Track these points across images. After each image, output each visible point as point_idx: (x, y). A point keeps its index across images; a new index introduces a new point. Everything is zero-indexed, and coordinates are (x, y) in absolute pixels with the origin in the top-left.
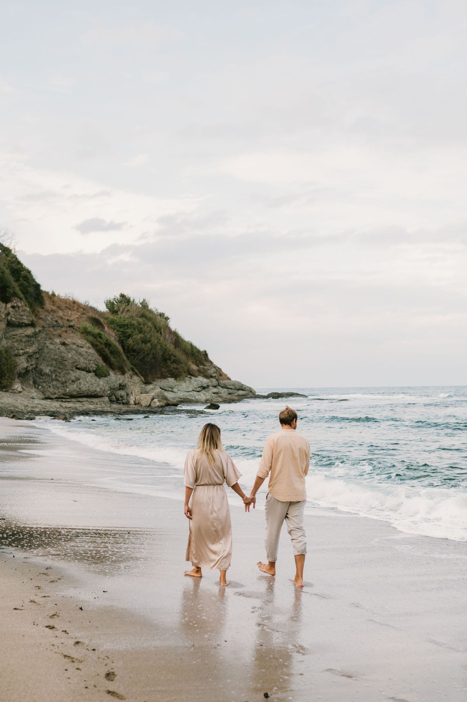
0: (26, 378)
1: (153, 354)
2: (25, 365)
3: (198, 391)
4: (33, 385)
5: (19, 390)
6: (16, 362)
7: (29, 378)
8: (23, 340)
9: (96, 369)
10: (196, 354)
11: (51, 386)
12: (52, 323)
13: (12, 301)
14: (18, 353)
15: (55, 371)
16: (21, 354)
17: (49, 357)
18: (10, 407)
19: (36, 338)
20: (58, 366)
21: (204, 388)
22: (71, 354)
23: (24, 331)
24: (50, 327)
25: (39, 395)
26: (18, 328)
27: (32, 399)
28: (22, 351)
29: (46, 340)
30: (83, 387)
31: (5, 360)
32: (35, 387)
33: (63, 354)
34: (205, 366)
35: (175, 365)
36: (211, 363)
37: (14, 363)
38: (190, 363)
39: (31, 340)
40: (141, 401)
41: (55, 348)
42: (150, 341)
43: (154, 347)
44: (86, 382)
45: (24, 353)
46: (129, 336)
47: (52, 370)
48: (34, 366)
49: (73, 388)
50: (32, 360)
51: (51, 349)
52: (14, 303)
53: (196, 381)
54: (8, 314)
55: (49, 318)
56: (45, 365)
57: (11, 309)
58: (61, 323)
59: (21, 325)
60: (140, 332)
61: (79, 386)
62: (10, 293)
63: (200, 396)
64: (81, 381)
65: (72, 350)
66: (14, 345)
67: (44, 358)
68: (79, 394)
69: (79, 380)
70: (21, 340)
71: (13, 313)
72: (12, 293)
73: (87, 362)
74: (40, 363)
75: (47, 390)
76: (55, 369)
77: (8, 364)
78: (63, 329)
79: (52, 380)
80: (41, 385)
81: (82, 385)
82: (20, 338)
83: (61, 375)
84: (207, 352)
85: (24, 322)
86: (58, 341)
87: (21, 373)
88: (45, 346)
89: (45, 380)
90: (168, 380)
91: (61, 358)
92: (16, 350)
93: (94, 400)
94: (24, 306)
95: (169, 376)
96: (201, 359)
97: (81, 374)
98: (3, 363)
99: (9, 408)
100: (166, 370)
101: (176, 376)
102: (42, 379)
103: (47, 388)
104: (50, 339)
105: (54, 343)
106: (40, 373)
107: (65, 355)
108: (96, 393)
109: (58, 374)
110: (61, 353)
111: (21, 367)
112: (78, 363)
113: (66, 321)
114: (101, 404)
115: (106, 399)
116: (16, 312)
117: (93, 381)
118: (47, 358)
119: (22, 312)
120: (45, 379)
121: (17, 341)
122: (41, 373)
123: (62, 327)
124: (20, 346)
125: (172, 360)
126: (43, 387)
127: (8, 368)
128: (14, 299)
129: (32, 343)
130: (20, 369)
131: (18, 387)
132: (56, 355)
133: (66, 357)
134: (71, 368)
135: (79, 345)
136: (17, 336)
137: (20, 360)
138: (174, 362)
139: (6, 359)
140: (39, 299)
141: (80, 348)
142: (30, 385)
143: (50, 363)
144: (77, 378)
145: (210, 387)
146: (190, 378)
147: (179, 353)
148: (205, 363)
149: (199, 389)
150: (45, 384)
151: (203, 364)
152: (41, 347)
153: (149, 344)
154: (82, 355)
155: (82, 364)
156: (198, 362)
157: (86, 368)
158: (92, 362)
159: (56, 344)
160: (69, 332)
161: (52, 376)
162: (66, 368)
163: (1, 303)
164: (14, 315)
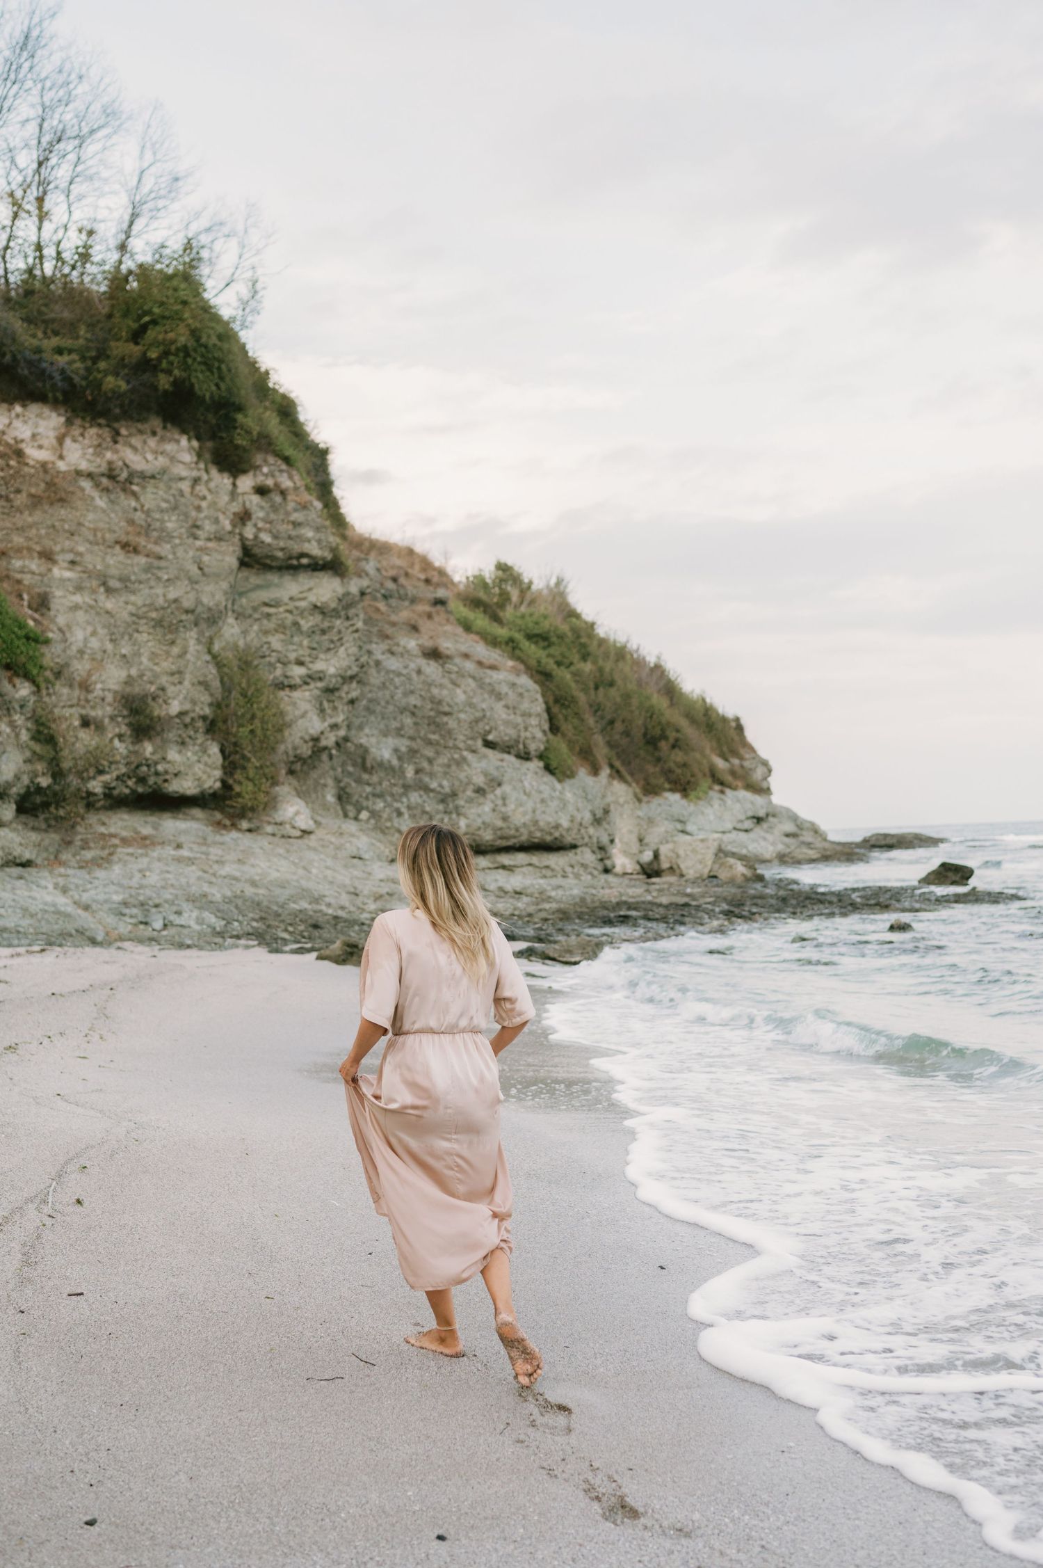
0: (310, 782)
1: (624, 720)
2: (315, 725)
3: (746, 831)
4: (339, 808)
5: (304, 827)
6: (282, 714)
7: (322, 781)
8: (306, 624)
9: (546, 749)
10: (719, 726)
11: (403, 810)
12: (382, 584)
13: (258, 468)
14: (287, 677)
15: (413, 752)
16: (298, 681)
17: (388, 703)
18: (291, 898)
19: (348, 618)
20: (422, 733)
21: (759, 820)
22: (465, 692)
23: (306, 587)
24: (376, 598)
25: (378, 844)
26: (281, 576)
27: (355, 861)
28: (298, 671)
29: (371, 642)
30: (514, 811)
31: (242, 701)
32: (346, 815)
33: (435, 691)
34: (741, 758)
35: (678, 756)
36: (753, 750)
37: (274, 715)
38: (708, 749)
39: (331, 628)
40: (679, 862)
41: (406, 666)
42: (612, 684)
44: (525, 793)
45: (310, 676)
47: (403, 749)
48: (342, 733)
49: (479, 816)
50: (335, 708)
51: (393, 672)
52: (266, 475)
53: (738, 801)
55: (370, 567)
56: (376, 732)
57: (256, 499)
58: (410, 588)
59: (295, 562)
60: (585, 657)
61: (503, 809)
62: (248, 432)
63: (755, 845)
64: (506, 788)
65: (463, 676)
66: (268, 643)
67: (371, 706)
68: (502, 838)
69: (499, 785)
70: (296, 624)
71: (261, 514)
72: (255, 433)
73: (519, 720)
74: (357, 722)
75: (388, 824)
76: (414, 745)
77: (253, 718)
78: (422, 608)
79: (407, 788)
80: (367, 809)
81: (512, 806)
82: (288, 615)
83: (436, 768)
84: (743, 722)
85: (306, 551)
86: (412, 644)
87: (298, 758)
88: (373, 661)
89: (378, 790)
90: (666, 799)
91: (429, 706)
92: (278, 665)
93: (554, 860)
94: (303, 489)
95: (667, 786)
96: (732, 739)
97: (504, 764)
98: (235, 714)
99: (296, 907)
100: (657, 769)
101: (684, 787)
102: (369, 784)
103: (390, 819)
104: (385, 637)
105: (400, 649)
106: (359, 760)
107: (445, 692)
108: (557, 834)
109: (425, 765)
110: (430, 685)
111: (299, 735)
112: (492, 724)
113: (422, 585)
114: (577, 876)
115: (588, 856)
116: (275, 509)
117: (544, 790)
118: (383, 703)
119: (296, 510)
120: (380, 784)
121: (281, 628)
122: (363, 762)
123: (413, 601)
124: (291, 647)
125: (671, 740)
126: (374, 814)
127: (252, 731)
128: (265, 461)
129: (335, 638)
130: (298, 741)
131: (297, 813)
132: (412, 692)
133: (448, 699)
134: (470, 742)
135: (484, 661)
136: (281, 609)
137: (294, 704)
138: (676, 745)
139: (244, 695)
141: (489, 672)
142: (325, 807)
143: (395, 724)
144: (492, 780)
145: (771, 819)
146: (722, 792)
147: (684, 723)
148: (742, 751)
149: (748, 824)
150: (380, 805)
151: (735, 753)
152: (364, 659)
153: (613, 692)
154: (499, 697)
155: (502, 728)
156: (725, 749)
157: (517, 742)
158: (534, 721)
159: (406, 653)
160: (436, 619)
161: (402, 771)
162: (451, 744)
163: (214, 472)
164: (264, 520)
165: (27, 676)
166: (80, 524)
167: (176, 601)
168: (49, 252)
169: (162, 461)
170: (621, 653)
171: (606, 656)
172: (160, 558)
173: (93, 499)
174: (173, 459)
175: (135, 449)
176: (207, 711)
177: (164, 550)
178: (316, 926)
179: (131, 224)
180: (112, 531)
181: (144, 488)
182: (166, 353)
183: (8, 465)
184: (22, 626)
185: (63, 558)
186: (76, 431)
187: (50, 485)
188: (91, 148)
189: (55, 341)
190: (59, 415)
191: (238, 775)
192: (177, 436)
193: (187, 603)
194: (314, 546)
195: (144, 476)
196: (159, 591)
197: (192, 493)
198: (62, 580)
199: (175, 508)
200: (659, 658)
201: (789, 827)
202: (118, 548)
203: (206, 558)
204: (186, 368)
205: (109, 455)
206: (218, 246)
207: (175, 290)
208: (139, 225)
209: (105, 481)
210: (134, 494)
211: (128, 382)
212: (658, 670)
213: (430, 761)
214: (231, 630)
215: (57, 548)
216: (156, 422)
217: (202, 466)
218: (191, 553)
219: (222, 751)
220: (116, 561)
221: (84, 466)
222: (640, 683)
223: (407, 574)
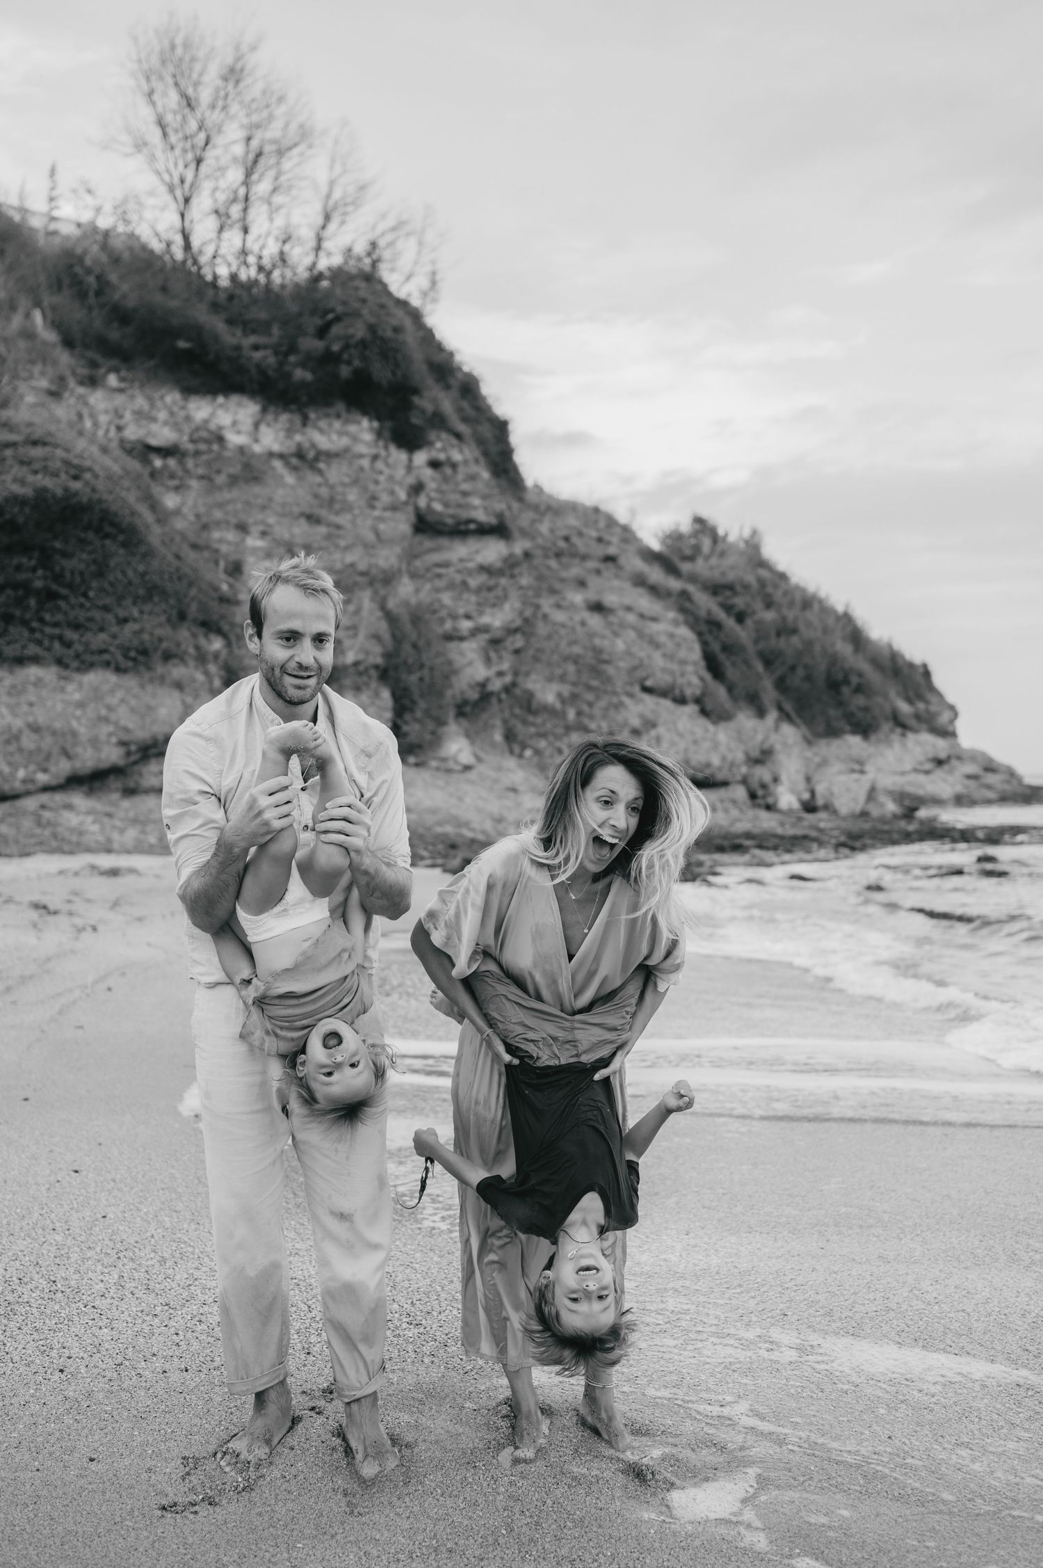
0: (480, 723)
1: (806, 666)
2: (480, 672)
3: (927, 772)
4: (506, 748)
5: (464, 762)
6: (450, 663)
7: (491, 722)
8: (473, 582)
9: (703, 694)
10: (906, 672)
12: (554, 544)
13: (430, 444)
14: (455, 629)
15: (574, 697)
16: (465, 633)
17: (552, 651)
18: (440, 824)
19: (512, 576)
20: (584, 680)
21: (939, 762)
22: (625, 642)
23: (474, 549)
24: (546, 557)
25: (533, 779)
26: (451, 541)
27: (511, 794)
28: (466, 625)
31: (412, 651)
32: (511, 752)
33: (597, 641)
34: (927, 702)
35: (860, 701)
36: (939, 695)
37: (442, 664)
38: (892, 694)
39: (496, 586)
40: (833, 800)
41: (571, 619)
42: (794, 631)
43: (805, 644)
44: (678, 734)
45: (477, 629)
47: (566, 694)
48: (508, 679)
50: (500, 658)
51: (559, 624)
52: (439, 450)
53: (918, 743)
54: (418, 488)
55: (544, 528)
56: (541, 678)
57: (429, 472)
58: (582, 546)
59: (462, 527)
60: (769, 604)
62: (423, 412)
64: (661, 730)
65: (623, 628)
66: (439, 600)
67: (538, 654)
69: (654, 726)
70: (464, 583)
71: (433, 485)
72: (429, 413)
73: (675, 667)
75: (550, 761)
76: (576, 690)
77: (422, 666)
78: (592, 564)
79: (568, 729)
80: (531, 747)
81: (666, 746)
82: (459, 576)
83: (597, 711)
84: (930, 668)
85: (472, 518)
86: (578, 598)
87: (465, 702)
88: (540, 615)
89: (542, 730)
91: (591, 655)
92: (449, 619)
94: (472, 461)
95: (848, 728)
96: (917, 685)
97: (658, 708)
98: (405, 663)
99: (439, 830)
100: (839, 713)
101: (865, 729)
102: (533, 724)
103: (551, 757)
104: (553, 591)
105: (567, 603)
106: (525, 704)
107: (606, 642)
108: (708, 772)
109: (585, 708)
110: (592, 636)
111: (466, 681)
112: (648, 671)
113: (594, 544)
114: (726, 811)
115: (740, 793)
116: (446, 480)
117: (699, 732)
118: (548, 653)
119: (465, 480)
120: (544, 724)
121: (451, 586)
122: (529, 705)
123: (584, 558)
124: (459, 603)
125: (854, 685)
126: (537, 752)
127: (421, 679)
128: (438, 437)
129: (500, 594)
130: (464, 687)
131: (460, 750)
132: (575, 643)
133: (609, 649)
134: (628, 688)
135: (648, 613)
136: (451, 570)
137: (462, 654)
138: (859, 689)
139: (415, 646)
140: (506, 471)
141: (649, 623)
142: (493, 745)
143: (558, 671)
144: (647, 722)
145: (954, 762)
146: (904, 735)
147: (866, 668)
148: (929, 696)
149: (928, 766)
150: (542, 744)
151: (921, 697)
152: (528, 613)
153: (795, 640)
154: (657, 646)
155: (659, 674)
156: (911, 694)
157: (672, 687)
158: (690, 668)
159: (572, 607)
160: (606, 574)
161: (563, 715)
162: (609, 688)
163: (393, 449)
164: (439, 491)
165: (219, 632)
166: (270, 500)
167: (352, 565)
168: (251, 259)
169: (344, 441)
170: (808, 602)
171: (791, 604)
172: (338, 527)
173: (282, 477)
174: (355, 439)
175: (321, 431)
176: (380, 661)
177: (343, 520)
178: (453, 846)
179: (324, 227)
180: (298, 505)
181: (328, 464)
182: (347, 347)
183: (210, 451)
184: (216, 589)
185: (256, 530)
186: (270, 417)
187: (247, 466)
188: (287, 164)
189: (253, 339)
190: (256, 403)
191: (407, 717)
192: (358, 417)
193: (362, 566)
194: (481, 513)
195: (330, 456)
196: (337, 556)
197: (372, 468)
198: (255, 550)
199: (355, 482)
200: (847, 606)
201: (971, 769)
202: (303, 521)
203: (382, 527)
204: (364, 358)
205: (298, 438)
206: (400, 244)
207: (357, 289)
208: (332, 227)
209: (294, 461)
210: (320, 472)
211: (313, 372)
212: (847, 618)
213: (590, 705)
214: (405, 589)
215: (251, 521)
216: (340, 406)
217: (381, 443)
218: (369, 522)
219: (393, 695)
220: (301, 530)
221: (276, 448)
222: (825, 630)
223: (580, 534)
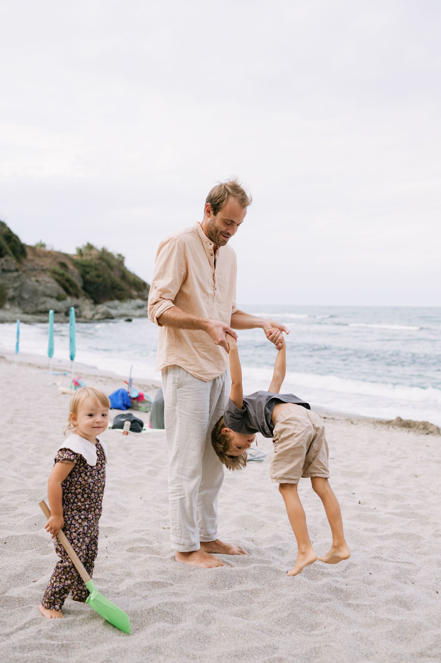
1: (104, 284)
2: (13, 294)
7: (15, 301)
8: (12, 279)
9: (57, 296)
11: (28, 306)
12: (31, 268)
14: (8, 287)
17: (27, 289)
19: (19, 278)
20: (33, 294)
21: (140, 307)
23: (12, 274)
24: (29, 270)
25: (20, 311)
26: (8, 273)
27: (15, 314)
29: (26, 279)
32: (18, 306)
35: (120, 292)
37: (6, 293)
38: (132, 290)
39: (16, 280)
41: (32, 283)
42: (102, 276)
43: (104, 280)
44: (50, 303)
45: (12, 287)
46: (88, 273)
48: (18, 294)
49: (41, 307)
50: (17, 291)
51: (29, 284)
52: (6, 258)
53: (135, 302)
55: (29, 265)
56: (25, 294)
57: (4, 263)
59: (10, 271)
61: (46, 306)
64: (47, 303)
65: (42, 285)
66: (6, 282)
67: (24, 289)
68: (45, 310)
72: (4, 252)
73: (52, 292)
74: (22, 292)
75: (26, 308)
76: (31, 296)
78: (38, 271)
79: (29, 302)
80: (22, 305)
83: (35, 300)
86: (34, 279)
87: (10, 299)
88: (25, 283)
89: (25, 303)
90: (114, 301)
91: (35, 290)
94: (12, 259)
95: (116, 299)
96: (141, 287)
97: (48, 299)
100: (114, 295)
101: (120, 299)
104: (29, 278)
105: (31, 280)
106: (22, 298)
107: (38, 287)
110: (35, 286)
112: (46, 293)
113: (40, 267)
114: (58, 317)
116: (7, 263)
117: (55, 303)
119: (11, 263)
124: (9, 283)
128: (6, 255)
130: (10, 296)
131: (8, 307)
132: (32, 287)
134: (41, 295)
135: (47, 281)
136: (8, 278)
137: (9, 291)
138: (120, 289)
142: (15, 305)
143: (28, 293)
144: (45, 301)
146: (131, 300)
149: (136, 308)
151: (142, 291)
154: (48, 288)
156: (138, 290)
157: (51, 295)
160: (41, 273)
162: (38, 295)
194: (13, 268)
